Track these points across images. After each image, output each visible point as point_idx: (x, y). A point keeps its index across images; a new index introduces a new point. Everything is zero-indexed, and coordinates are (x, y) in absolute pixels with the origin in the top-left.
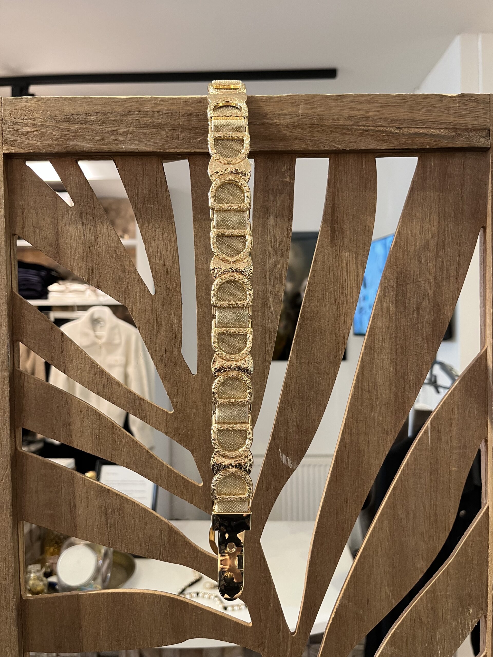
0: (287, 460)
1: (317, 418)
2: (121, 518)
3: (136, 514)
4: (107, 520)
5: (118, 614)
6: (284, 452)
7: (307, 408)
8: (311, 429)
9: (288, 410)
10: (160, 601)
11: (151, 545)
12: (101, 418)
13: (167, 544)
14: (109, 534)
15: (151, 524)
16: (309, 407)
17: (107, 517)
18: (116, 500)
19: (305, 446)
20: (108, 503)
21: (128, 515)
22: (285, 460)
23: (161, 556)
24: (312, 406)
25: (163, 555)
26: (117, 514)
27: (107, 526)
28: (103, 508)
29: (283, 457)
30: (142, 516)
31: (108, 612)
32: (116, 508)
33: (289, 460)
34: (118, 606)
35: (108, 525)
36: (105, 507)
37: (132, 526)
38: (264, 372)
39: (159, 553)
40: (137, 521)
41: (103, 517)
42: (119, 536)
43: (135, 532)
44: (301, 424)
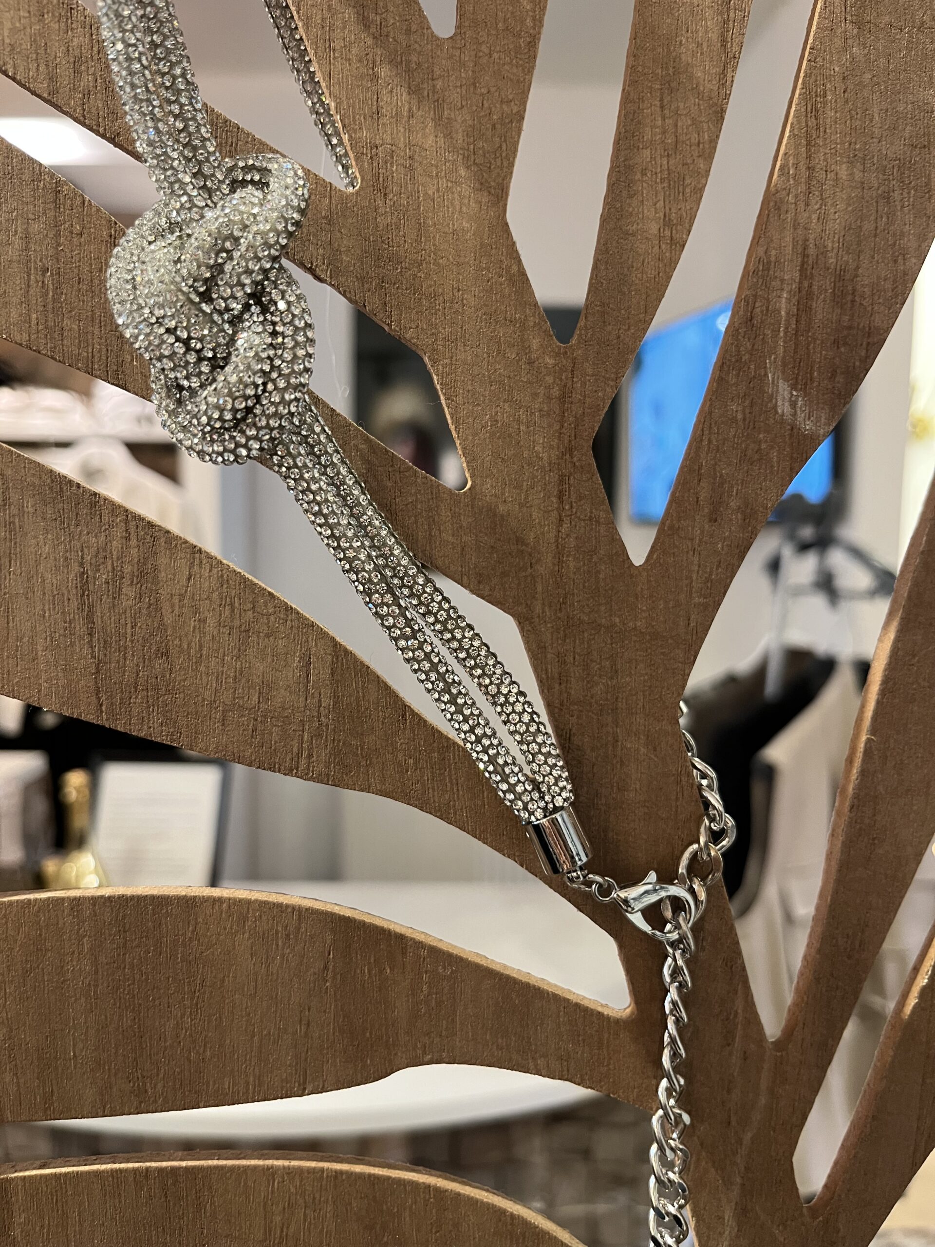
0: (793, 405)
1: (913, 244)
2: (144, 611)
3: (208, 598)
4: (90, 619)
5: (137, 977)
6: (783, 372)
7: (882, 202)
8: (888, 285)
9: (807, 205)
10: (298, 929)
11: (265, 717)
12: (61, 196)
13: (327, 716)
14: (98, 672)
15: (268, 636)
16: (887, 197)
17: (91, 607)
18: (127, 539)
19: (863, 353)
20: (93, 551)
21: (176, 600)
22: (787, 404)
23: (303, 763)
24: (896, 195)
25: (310, 756)
26: (132, 594)
27: (90, 642)
28: (76, 568)
29: (781, 390)
30: (232, 605)
31: (96, 972)
32: (128, 569)
33: (800, 403)
34: (138, 946)
35: (95, 639)
36: (81, 564)
37: (189, 644)
38: (724, 46)
39: (295, 749)
40: (211, 622)
41: (74, 604)
42: (141, 681)
43: (202, 668)
44: (852, 266)
